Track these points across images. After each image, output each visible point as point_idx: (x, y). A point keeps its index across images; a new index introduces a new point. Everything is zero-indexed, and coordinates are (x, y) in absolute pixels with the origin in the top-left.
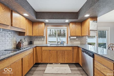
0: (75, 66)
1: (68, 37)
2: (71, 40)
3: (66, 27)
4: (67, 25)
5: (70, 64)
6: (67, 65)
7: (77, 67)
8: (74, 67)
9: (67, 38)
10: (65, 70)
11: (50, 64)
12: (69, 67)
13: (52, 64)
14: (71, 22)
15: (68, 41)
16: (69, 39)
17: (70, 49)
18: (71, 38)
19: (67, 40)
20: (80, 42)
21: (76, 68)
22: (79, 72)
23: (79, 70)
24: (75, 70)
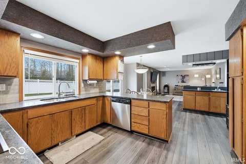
0: (100, 128)
1: (81, 81)
2: (86, 87)
3: (78, 61)
4: (78, 57)
5: (92, 129)
6: (90, 133)
7: (104, 128)
8: (101, 130)
9: (80, 84)
10: (93, 139)
11: (50, 148)
12: (95, 134)
13: (57, 145)
14: (89, 54)
15: (81, 88)
16: (82, 85)
17: (94, 101)
18: (90, 82)
19: (80, 86)
20: (99, 89)
21: (105, 130)
22: (111, 132)
23: (110, 130)
24: (105, 133)
